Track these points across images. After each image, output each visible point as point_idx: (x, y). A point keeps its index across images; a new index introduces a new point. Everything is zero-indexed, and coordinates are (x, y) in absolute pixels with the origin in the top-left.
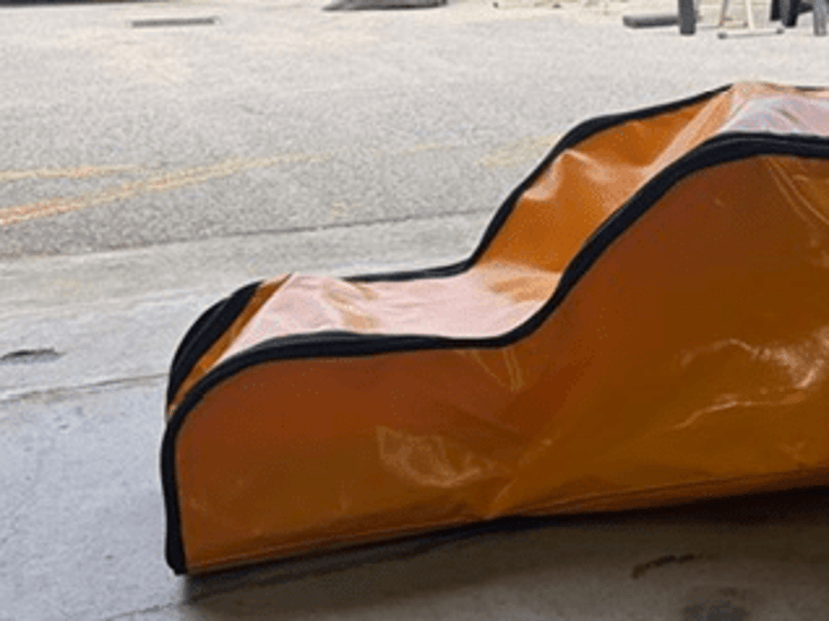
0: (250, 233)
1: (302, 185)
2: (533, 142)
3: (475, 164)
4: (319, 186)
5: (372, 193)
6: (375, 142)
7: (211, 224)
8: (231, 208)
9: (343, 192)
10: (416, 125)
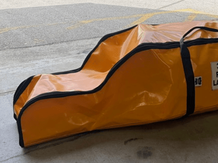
0: (16, 48)
1: (26, 34)
2: (78, 22)
3: (66, 28)
4: (30, 35)
5: (43, 36)
6: (41, 22)
7: (6, 45)
8: (10, 41)
9: (36, 36)
10: (50, 18)
